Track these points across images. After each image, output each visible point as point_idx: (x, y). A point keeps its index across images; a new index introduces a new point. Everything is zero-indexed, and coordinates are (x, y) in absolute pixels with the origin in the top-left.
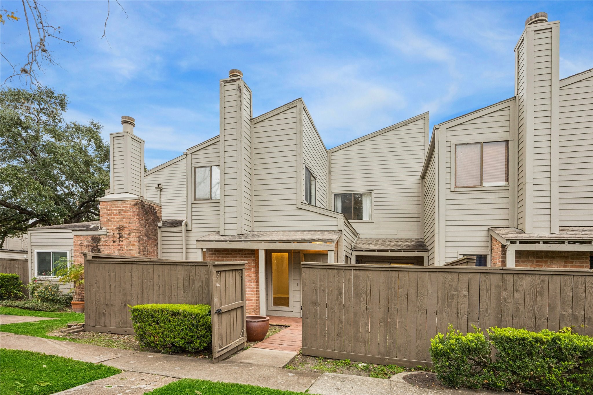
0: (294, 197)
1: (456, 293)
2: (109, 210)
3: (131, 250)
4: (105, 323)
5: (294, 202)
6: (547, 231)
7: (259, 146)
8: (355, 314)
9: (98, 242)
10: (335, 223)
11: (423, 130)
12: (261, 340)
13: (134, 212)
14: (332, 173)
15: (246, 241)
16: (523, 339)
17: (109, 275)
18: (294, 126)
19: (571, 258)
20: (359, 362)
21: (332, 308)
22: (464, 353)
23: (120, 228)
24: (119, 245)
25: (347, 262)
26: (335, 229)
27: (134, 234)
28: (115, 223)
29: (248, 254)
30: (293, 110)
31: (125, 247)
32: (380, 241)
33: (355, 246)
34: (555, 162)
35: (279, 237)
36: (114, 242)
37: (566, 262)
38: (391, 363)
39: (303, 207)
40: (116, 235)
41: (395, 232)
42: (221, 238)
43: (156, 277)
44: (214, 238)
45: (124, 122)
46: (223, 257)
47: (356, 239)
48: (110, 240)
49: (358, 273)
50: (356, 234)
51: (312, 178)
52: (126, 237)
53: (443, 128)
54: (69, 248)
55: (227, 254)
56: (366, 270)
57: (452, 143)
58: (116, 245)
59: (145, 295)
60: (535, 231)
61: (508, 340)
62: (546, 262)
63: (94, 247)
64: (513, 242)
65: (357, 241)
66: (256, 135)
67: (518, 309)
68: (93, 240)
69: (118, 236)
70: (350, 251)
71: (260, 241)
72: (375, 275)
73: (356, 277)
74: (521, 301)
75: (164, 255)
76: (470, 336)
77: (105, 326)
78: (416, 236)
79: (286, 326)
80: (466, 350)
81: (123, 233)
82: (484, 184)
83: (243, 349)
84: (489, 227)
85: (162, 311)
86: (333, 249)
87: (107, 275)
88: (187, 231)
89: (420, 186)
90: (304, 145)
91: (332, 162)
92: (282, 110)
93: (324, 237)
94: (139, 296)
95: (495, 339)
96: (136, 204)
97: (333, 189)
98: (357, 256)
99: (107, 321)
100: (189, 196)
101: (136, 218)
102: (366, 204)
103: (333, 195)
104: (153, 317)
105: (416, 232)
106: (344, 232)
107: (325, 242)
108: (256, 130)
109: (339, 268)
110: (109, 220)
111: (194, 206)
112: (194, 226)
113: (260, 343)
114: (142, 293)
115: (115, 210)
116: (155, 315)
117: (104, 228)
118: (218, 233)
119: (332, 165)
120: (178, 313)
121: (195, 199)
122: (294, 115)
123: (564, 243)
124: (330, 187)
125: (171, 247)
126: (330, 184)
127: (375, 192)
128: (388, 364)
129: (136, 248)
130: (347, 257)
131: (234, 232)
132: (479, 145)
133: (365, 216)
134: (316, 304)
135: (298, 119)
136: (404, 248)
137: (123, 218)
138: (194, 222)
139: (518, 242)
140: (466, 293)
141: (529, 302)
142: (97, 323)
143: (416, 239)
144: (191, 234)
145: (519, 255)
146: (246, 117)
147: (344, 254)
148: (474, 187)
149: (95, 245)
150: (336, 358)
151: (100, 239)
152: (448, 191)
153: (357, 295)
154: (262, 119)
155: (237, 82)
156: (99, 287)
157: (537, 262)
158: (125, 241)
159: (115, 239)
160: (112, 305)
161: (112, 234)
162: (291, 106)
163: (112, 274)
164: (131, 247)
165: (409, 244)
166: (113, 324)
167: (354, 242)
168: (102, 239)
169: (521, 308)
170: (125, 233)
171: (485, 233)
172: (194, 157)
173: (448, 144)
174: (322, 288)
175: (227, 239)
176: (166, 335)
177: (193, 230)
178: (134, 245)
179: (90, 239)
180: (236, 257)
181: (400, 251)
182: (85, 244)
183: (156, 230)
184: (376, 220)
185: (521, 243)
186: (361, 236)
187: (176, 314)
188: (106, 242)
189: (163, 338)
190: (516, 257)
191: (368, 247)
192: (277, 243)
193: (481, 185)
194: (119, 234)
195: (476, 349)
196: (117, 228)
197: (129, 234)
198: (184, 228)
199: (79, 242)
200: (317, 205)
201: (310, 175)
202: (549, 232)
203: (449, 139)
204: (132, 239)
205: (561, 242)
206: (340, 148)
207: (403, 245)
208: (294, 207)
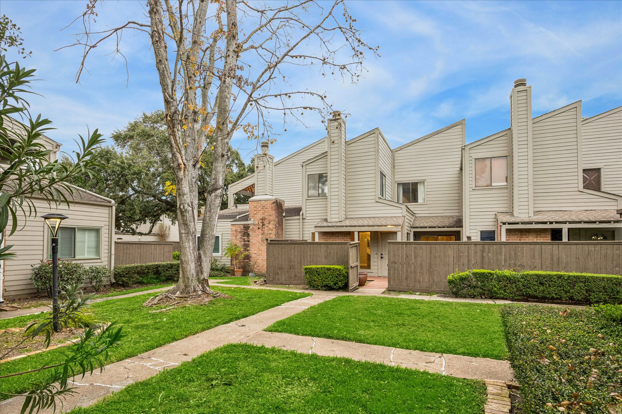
0: (374, 194)
1: (462, 255)
2: (255, 207)
3: (270, 234)
4: (278, 279)
5: (373, 198)
6: (527, 215)
7: (351, 159)
8: (415, 267)
9: (248, 229)
10: (400, 211)
11: (461, 133)
12: (364, 286)
13: (272, 208)
14: (396, 167)
15: (346, 226)
16: (484, 273)
17: (282, 251)
18: (373, 146)
19: (540, 232)
20: (416, 292)
21: (403, 265)
22: (460, 280)
23: (263, 219)
24: (262, 231)
25: (408, 240)
26: (400, 215)
27: (272, 223)
28: (260, 216)
29: (346, 234)
30: (373, 135)
31: (266, 231)
32: (431, 219)
33: (413, 224)
34: (531, 173)
35: (366, 223)
36: (259, 228)
37: (537, 235)
38: (432, 292)
39: (380, 201)
40: (260, 224)
41: (442, 211)
42: (330, 224)
43: (309, 251)
44: (325, 224)
45: (263, 146)
46: (330, 237)
47: (414, 218)
48: (256, 227)
49: (416, 246)
50: (413, 214)
51: (384, 177)
52: (267, 225)
53: (467, 148)
54: (221, 233)
55: (332, 235)
56: (420, 244)
57: (473, 158)
58: (260, 230)
59: (302, 262)
60: (520, 215)
61: (478, 273)
62: (526, 235)
63: (245, 233)
64: (504, 224)
65: (414, 220)
66: (349, 152)
67: (490, 262)
68: (244, 227)
69: (261, 225)
70: (409, 229)
71: (355, 226)
72: (424, 246)
73: (415, 248)
74: (492, 258)
75: (287, 236)
76: (463, 273)
77: (279, 280)
78: (457, 214)
79: (372, 281)
80: (462, 279)
81: (265, 223)
82: (493, 184)
83: (357, 289)
84: (496, 212)
85: (322, 268)
86: (400, 230)
87: (280, 251)
88: (303, 219)
89: (459, 175)
90: (380, 158)
91: (396, 159)
92: (366, 135)
93: (394, 222)
94: (299, 262)
95: (473, 274)
96: (274, 203)
97: (396, 180)
98: (414, 232)
99: (280, 277)
100: (304, 195)
101: (274, 212)
102: (421, 189)
103: (396, 184)
104: (317, 272)
105: (457, 211)
106: (407, 217)
107: (395, 226)
108: (349, 149)
109: (402, 243)
110: (256, 214)
111: (307, 201)
112: (307, 215)
113: (363, 287)
114: (301, 260)
115: (260, 207)
116: (318, 270)
117: (252, 219)
118: (326, 220)
119: (396, 161)
120: (330, 269)
121: (308, 197)
122: (374, 139)
123: (532, 224)
124: (394, 178)
125: (292, 230)
126: (394, 176)
127: (427, 181)
128: (431, 292)
129: (274, 232)
130: (408, 233)
131: (337, 220)
132: (490, 159)
133: (420, 200)
134: (395, 263)
135: (376, 141)
136: (447, 225)
137: (265, 212)
138: (307, 212)
139: (507, 224)
140: (467, 254)
141: (495, 258)
142: (274, 279)
143: (457, 216)
144: (305, 221)
145: (509, 231)
146: (343, 140)
147: (406, 231)
148: (487, 186)
149: (246, 231)
150: (405, 290)
151: (249, 227)
152: (471, 189)
153: (416, 257)
154: (353, 142)
155: (339, 121)
156: (275, 258)
157: (520, 235)
158: (266, 228)
159: (259, 227)
160: (283, 268)
161: (257, 223)
162: (371, 133)
163: (283, 250)
164: (270, 232)
165: (452, 221)
166: (283, 279)
167: (412, 221)
168: (251, 227)
169: (492, 261)
170: (266, 222)
171: (494, 216)
172: (307, 167)
173: (471, 159)
174: (398, 254)
175: (334, 225)
176: (324, 281)
177: (307, 218)
178: (272, 230)
179: (242, 227)
180: (338, 236)
181: (444, 227)
182: (239, 231)
183: (282, 219)
184: (428, 203)
185: (509, 224)
186: (417, 215)
187: (329, 269)
188: (253, 229)
189: (322, 282)
190: (506, 233)
191: (422, 225)
192: (366, 227)
193: (491, 185)
194: (262, 223)
195: (465, 278)
196: (261, 219)
197: (269, 223)
198: (301, 217)
199: (235, 229)
200: (387, 199)
201: (382, 175)
202: (528, 216)
203: (471, 155)
204: (271, 226)
205: (531, 223)
206: (401, 149)
207: (446, 223)
208: (374, 201)
